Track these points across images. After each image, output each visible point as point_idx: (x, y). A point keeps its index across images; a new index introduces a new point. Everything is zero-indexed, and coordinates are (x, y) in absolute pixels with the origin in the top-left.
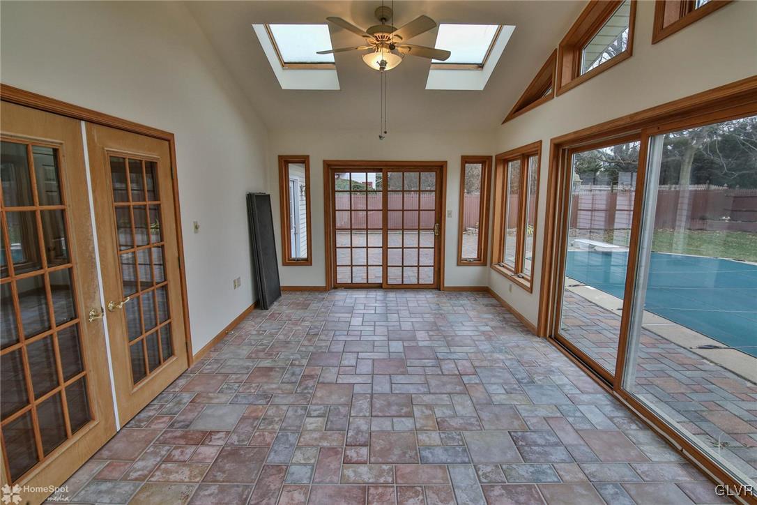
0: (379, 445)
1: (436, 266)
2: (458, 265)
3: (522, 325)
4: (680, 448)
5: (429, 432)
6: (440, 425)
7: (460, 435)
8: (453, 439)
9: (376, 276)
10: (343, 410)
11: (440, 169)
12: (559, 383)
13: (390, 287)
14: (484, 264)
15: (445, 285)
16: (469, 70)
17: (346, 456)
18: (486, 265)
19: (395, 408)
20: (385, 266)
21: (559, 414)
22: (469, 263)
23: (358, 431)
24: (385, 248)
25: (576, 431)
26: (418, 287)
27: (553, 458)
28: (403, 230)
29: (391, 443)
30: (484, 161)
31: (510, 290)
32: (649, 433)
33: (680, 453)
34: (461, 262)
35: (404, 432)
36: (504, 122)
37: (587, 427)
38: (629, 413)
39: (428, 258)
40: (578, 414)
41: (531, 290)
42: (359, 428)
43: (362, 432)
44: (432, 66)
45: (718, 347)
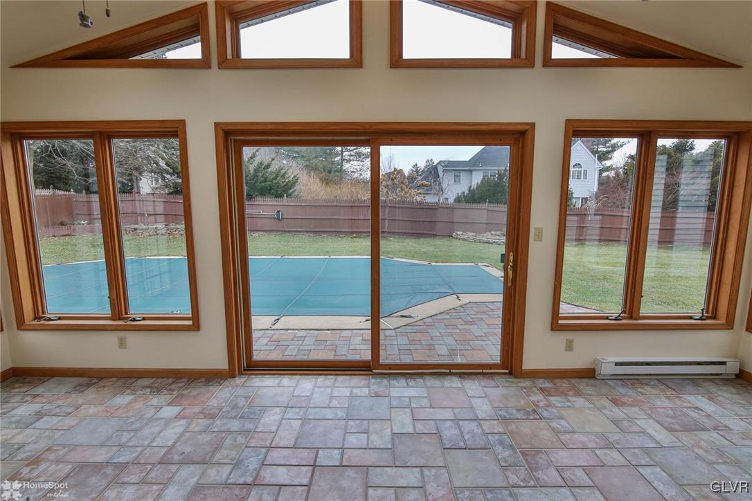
3: (211, 377)
4: (448, 371)
18: (3, 330)
33: (451, 374)
41: (196, 327)
45: (278, 319)
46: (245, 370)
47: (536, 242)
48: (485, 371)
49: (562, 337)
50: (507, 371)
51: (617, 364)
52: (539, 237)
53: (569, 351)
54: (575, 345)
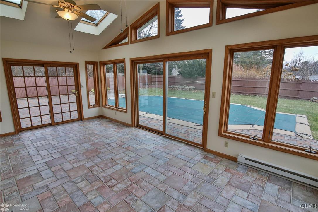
0: (116, 177)
1: (78, 110)
2: (89, 108)
4: (184, 142)
5: (128, 165)
6: (129, 162)
7: (137, 161)
8: (137, 163)
9: (47, 119)
10: (90, 174)
11: (75, 66)
12: (149, 138)
13: (56, 124)
14: (99, 106)
15: (84, 118)
16: (91, 25)
17: (109, 186)
18: (100, 106)
19: (109, 164)
20: (52, 114)
21: (156, 145)
22: (93, 107)
23: (105, 177)
24: (51, 105)
25: (163, 147)
26: (71, 121)
27: (164, 155)
28: (60, 95)
29: (120, 174)
30: (94, 64)
31: (116, 114)
32: (176, 141)
33: (184, 143)
34: (89, 107)
35: (121, 169)
36: (102, 49)
37: (164, 146)
38: (169, 139)
39: (74, 107)
40: (160, 143)
41: (126, 112)
42: (103, 176)
43: (106, 176)
44: (81, 21)
45: (170, 119)
46: (136, 126)
47: (213, 98)
48: (195, 145)
49: (223, 140)
50: (203, 148)
51: (246, 159)
52: (214, 96)
53: (226, 147)
54: (229, 145)
